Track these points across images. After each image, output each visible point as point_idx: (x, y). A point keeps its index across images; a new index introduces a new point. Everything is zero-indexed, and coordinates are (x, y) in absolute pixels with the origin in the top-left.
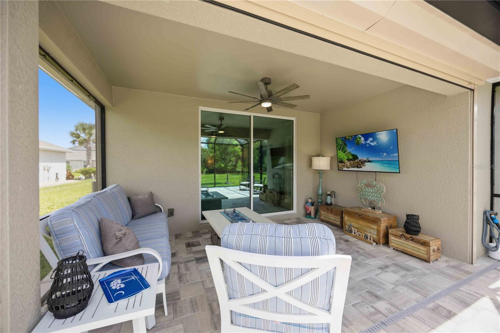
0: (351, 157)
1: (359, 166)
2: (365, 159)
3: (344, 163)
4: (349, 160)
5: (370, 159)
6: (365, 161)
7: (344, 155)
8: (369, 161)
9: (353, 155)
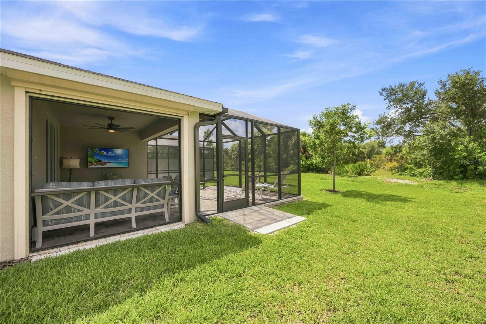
0: (97, 161)
1: (102, 164)
2: (107, 162)
3: (93, 163)
4: (96, 162)
5: (110, 162)
6: (107, 163)
7: (92, 160)
8: (109, 163)
9: (99, 160)
